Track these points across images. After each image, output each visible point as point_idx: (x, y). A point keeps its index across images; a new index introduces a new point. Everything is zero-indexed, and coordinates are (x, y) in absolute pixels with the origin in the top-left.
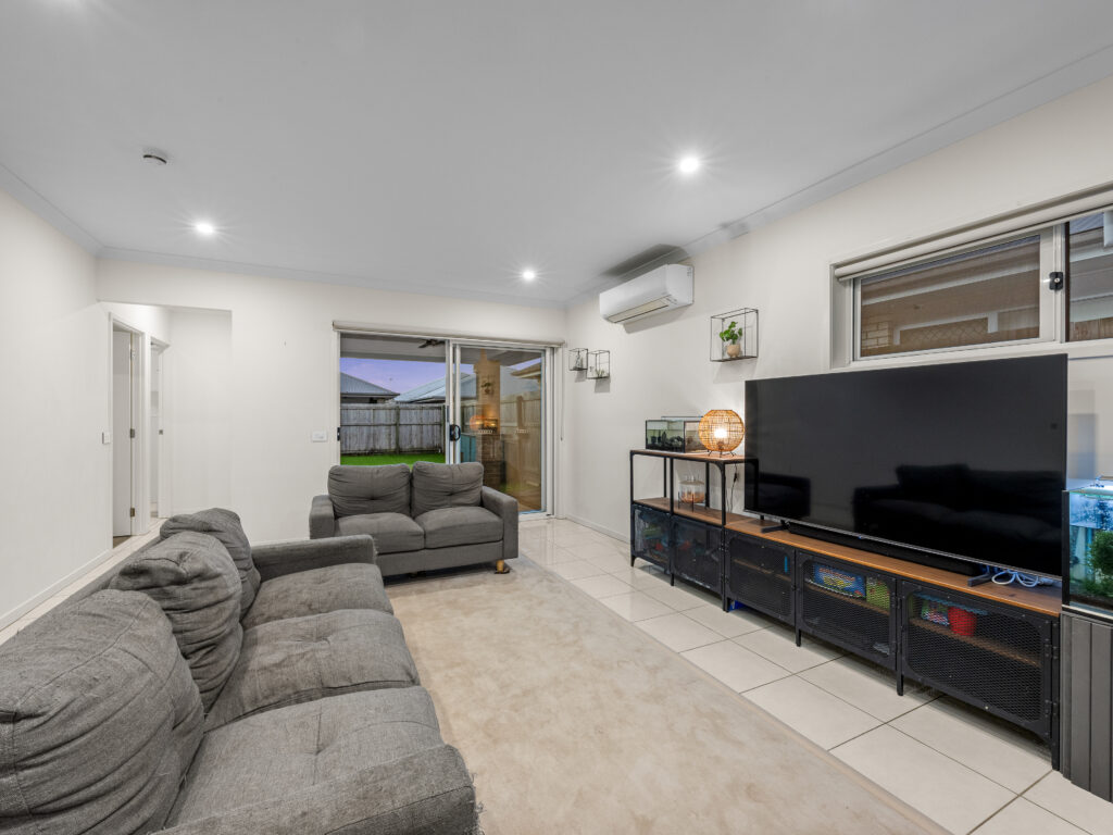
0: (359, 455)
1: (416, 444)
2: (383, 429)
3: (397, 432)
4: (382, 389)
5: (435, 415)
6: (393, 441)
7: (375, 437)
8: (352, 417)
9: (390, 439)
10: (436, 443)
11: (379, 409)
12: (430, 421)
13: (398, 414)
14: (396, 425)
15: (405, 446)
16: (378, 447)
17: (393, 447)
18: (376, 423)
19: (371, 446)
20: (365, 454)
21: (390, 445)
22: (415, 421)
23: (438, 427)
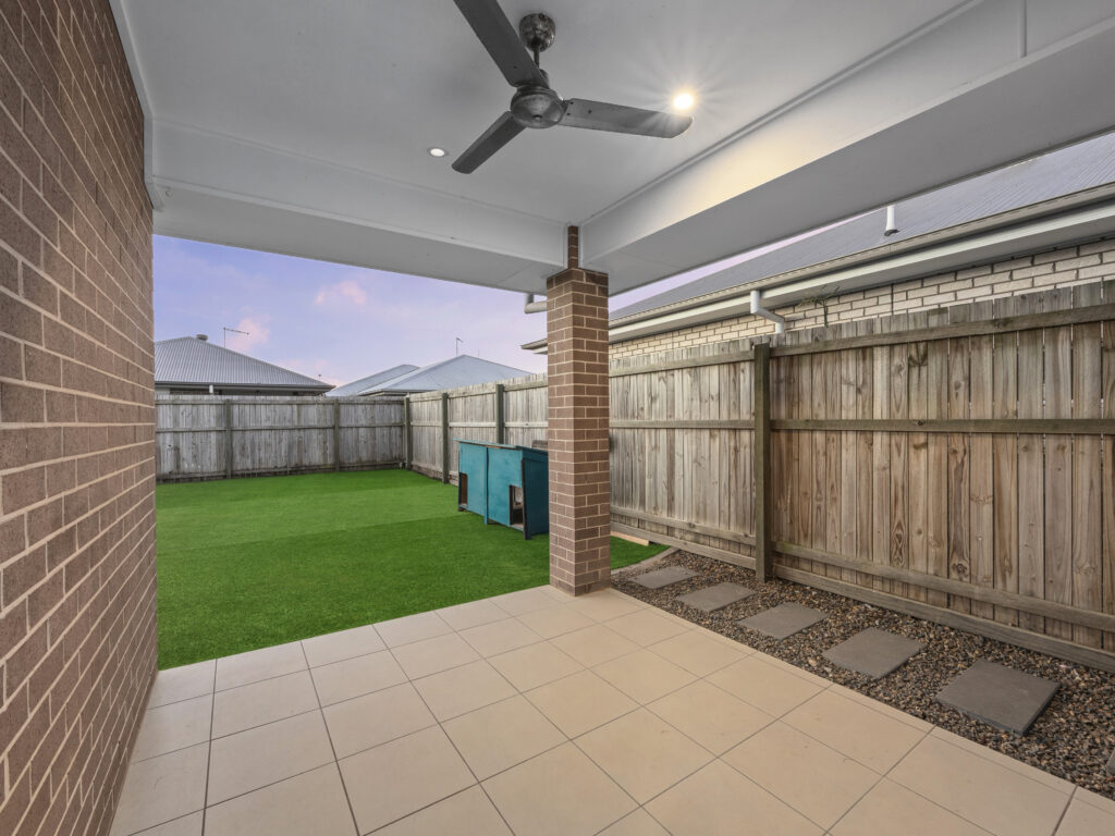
0: (275, 474)
1: (365, 456)
2: (315, 433)
3: (336, 439)
4: (308, 379)
5: (393, 414)
6: (330, 451)
7: (302, 447)
8: (264, 417)
9: (325, 449)
10: (396, 453)
11: (308, 404)
12: (386, 422)
13: (337, 413)
14: (334, 428)
15: (349, 458)
16: (306, 462)
17: (330, 461)
18: (303, 424)
19: (294, 461)
20: (285, 474)
21: (325, 459)
22: (363, 422)
23: (398, 430)
